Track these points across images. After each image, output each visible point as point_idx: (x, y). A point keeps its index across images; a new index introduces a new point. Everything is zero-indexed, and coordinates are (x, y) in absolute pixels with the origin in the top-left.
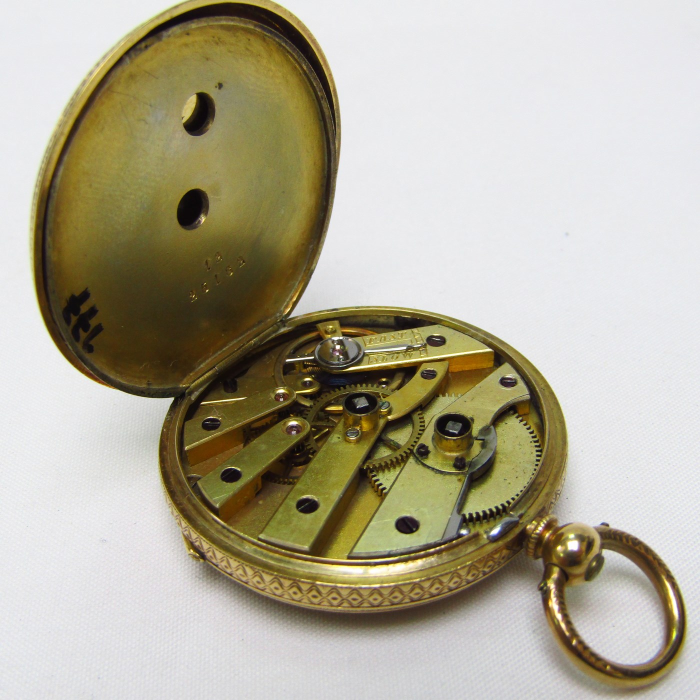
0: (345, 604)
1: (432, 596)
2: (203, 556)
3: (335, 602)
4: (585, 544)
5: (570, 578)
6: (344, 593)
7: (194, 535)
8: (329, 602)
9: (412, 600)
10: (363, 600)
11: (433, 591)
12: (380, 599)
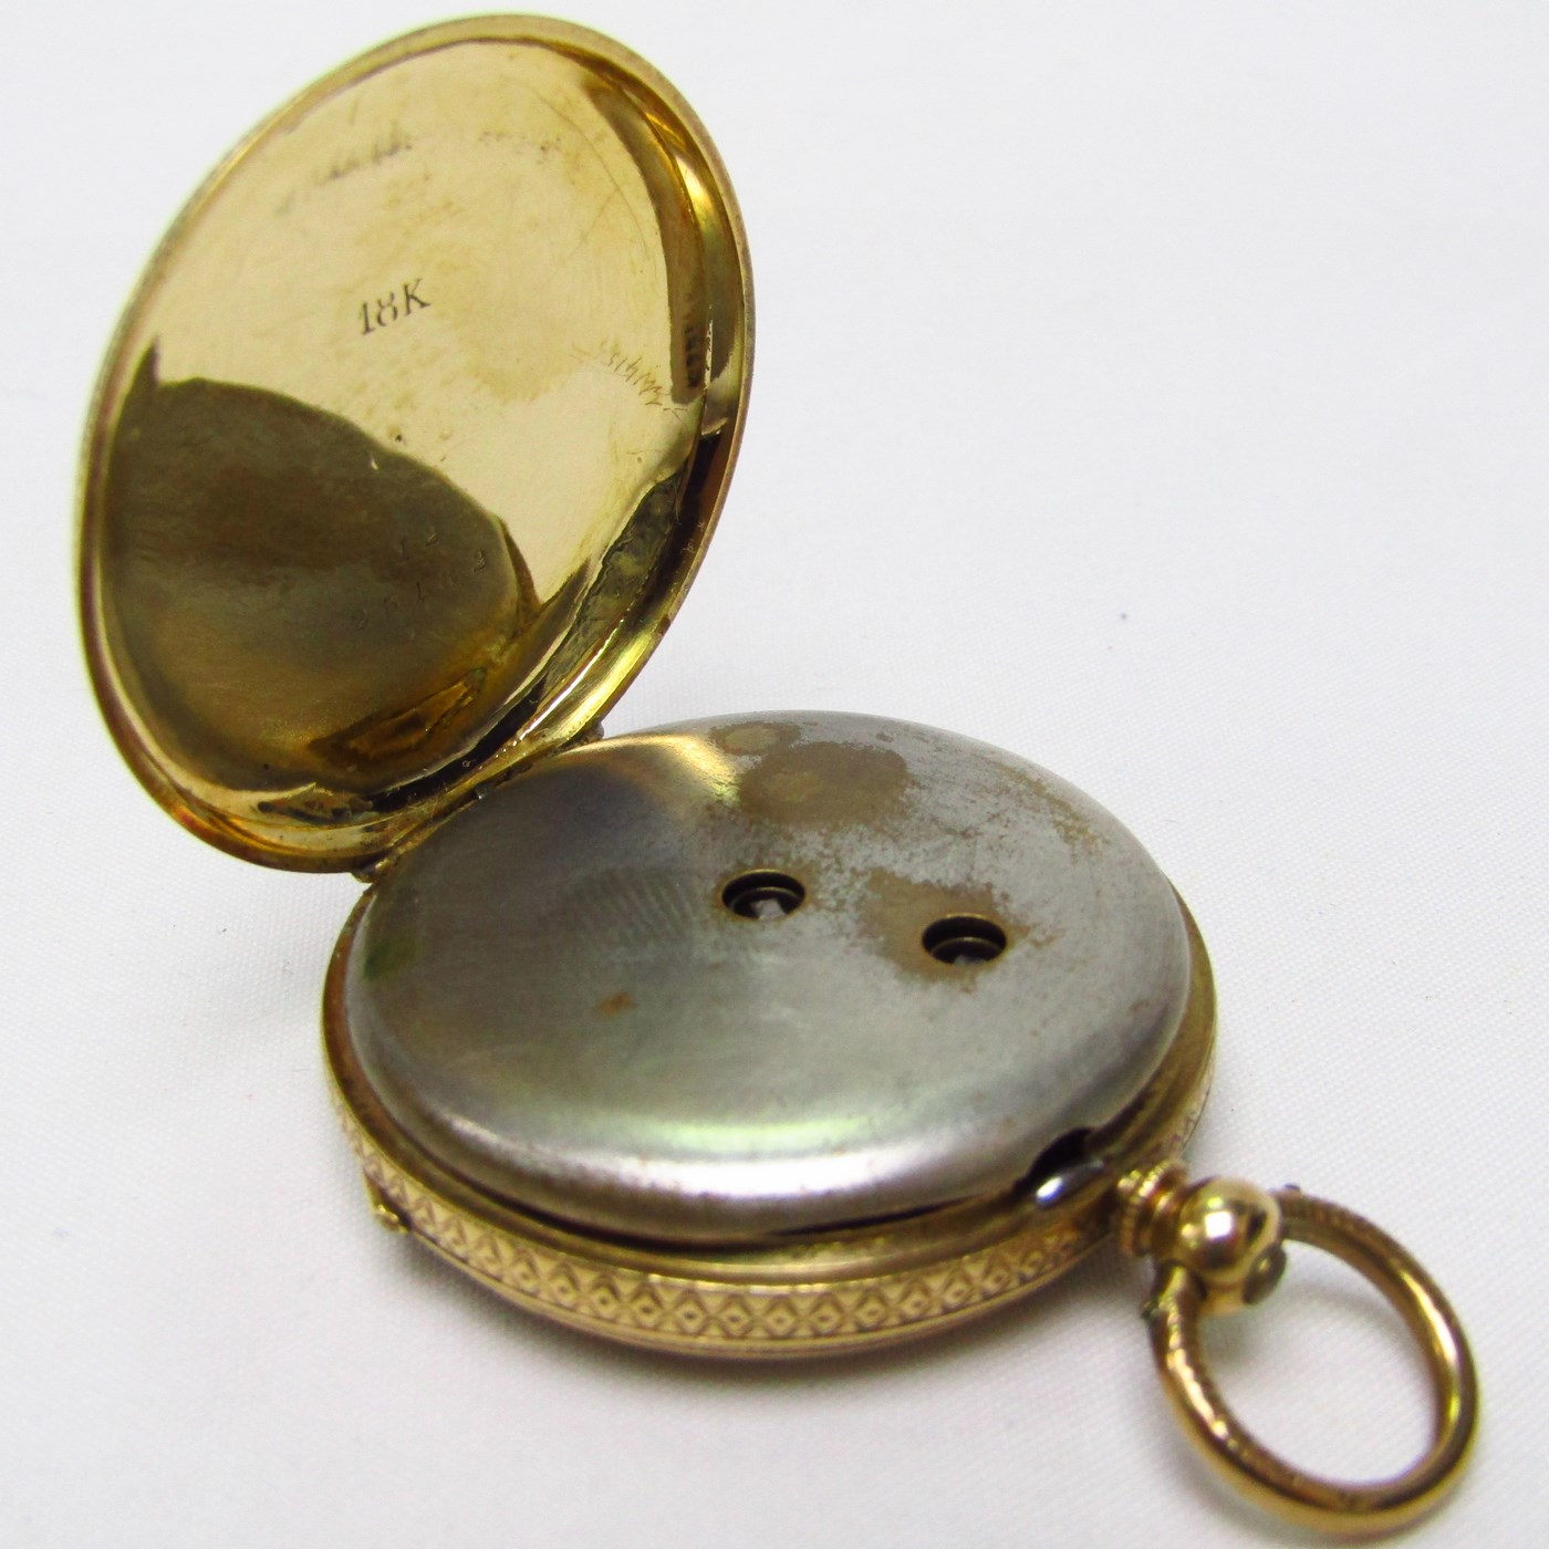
0: (714, 1331)
1: (906, 1321)
2: (406, 1220)
3: (692, 1326)
4: (1245, 1218)
5: (1211, 1293)
6: (713, 1304)
7: (389, 1172)
8: (678, 1324)
9: (862, 1329)
10: (753, 1321)
11: (909, 1309)
12: (789, 1321)
